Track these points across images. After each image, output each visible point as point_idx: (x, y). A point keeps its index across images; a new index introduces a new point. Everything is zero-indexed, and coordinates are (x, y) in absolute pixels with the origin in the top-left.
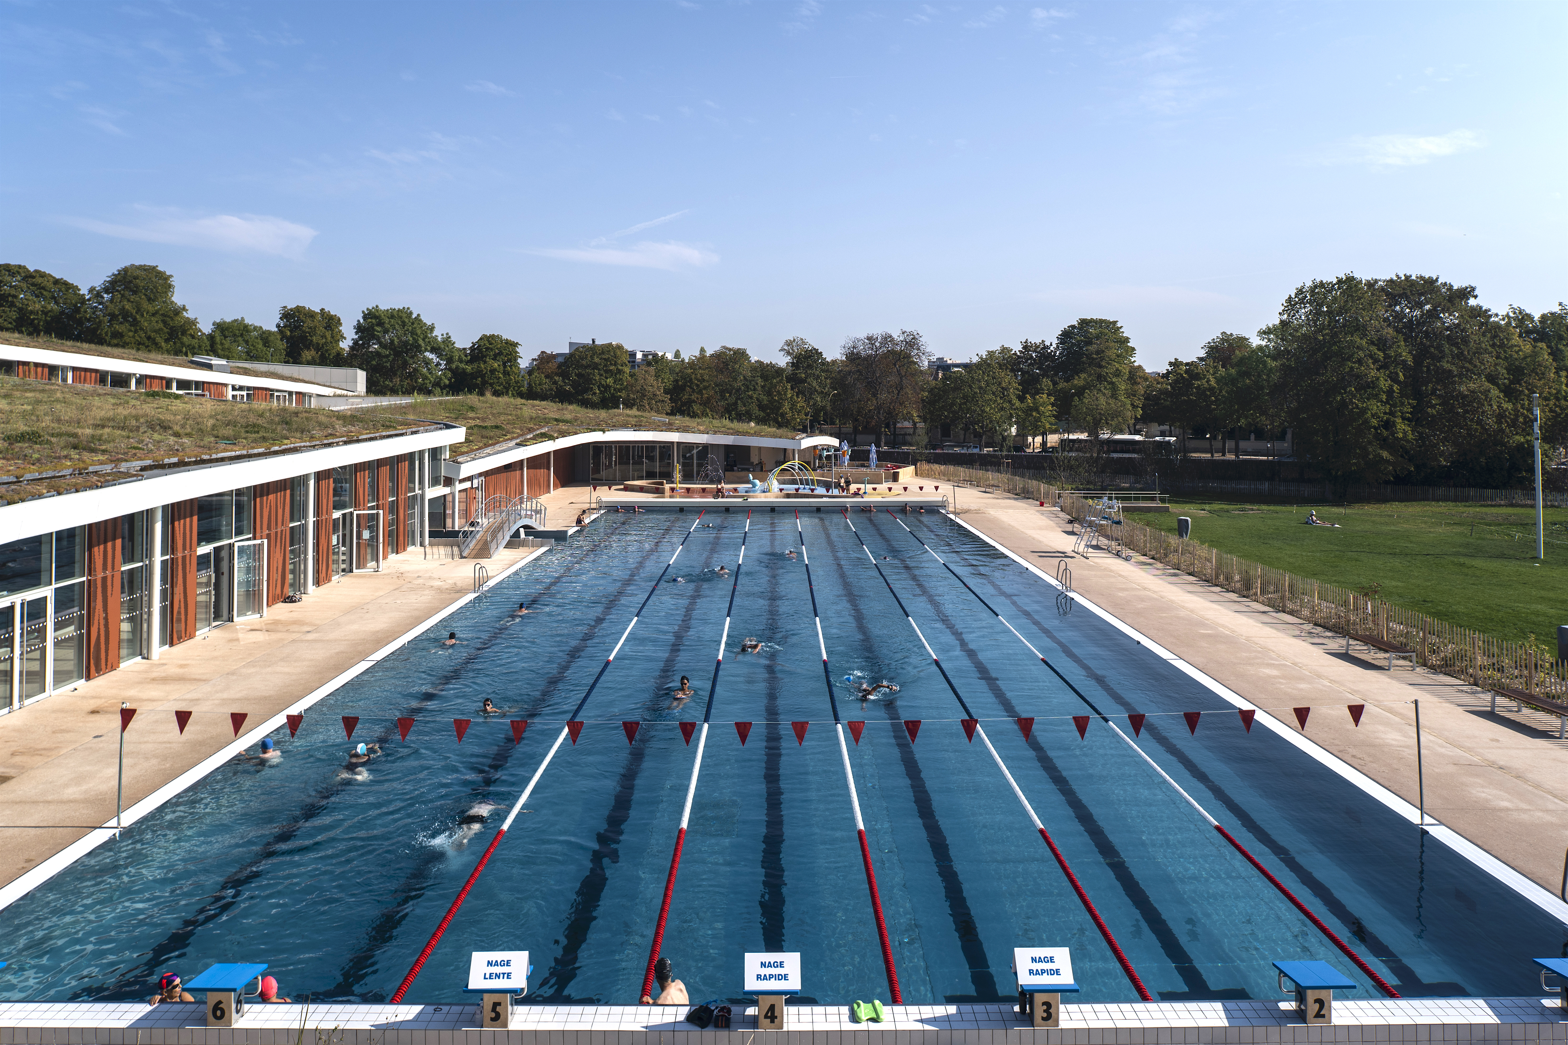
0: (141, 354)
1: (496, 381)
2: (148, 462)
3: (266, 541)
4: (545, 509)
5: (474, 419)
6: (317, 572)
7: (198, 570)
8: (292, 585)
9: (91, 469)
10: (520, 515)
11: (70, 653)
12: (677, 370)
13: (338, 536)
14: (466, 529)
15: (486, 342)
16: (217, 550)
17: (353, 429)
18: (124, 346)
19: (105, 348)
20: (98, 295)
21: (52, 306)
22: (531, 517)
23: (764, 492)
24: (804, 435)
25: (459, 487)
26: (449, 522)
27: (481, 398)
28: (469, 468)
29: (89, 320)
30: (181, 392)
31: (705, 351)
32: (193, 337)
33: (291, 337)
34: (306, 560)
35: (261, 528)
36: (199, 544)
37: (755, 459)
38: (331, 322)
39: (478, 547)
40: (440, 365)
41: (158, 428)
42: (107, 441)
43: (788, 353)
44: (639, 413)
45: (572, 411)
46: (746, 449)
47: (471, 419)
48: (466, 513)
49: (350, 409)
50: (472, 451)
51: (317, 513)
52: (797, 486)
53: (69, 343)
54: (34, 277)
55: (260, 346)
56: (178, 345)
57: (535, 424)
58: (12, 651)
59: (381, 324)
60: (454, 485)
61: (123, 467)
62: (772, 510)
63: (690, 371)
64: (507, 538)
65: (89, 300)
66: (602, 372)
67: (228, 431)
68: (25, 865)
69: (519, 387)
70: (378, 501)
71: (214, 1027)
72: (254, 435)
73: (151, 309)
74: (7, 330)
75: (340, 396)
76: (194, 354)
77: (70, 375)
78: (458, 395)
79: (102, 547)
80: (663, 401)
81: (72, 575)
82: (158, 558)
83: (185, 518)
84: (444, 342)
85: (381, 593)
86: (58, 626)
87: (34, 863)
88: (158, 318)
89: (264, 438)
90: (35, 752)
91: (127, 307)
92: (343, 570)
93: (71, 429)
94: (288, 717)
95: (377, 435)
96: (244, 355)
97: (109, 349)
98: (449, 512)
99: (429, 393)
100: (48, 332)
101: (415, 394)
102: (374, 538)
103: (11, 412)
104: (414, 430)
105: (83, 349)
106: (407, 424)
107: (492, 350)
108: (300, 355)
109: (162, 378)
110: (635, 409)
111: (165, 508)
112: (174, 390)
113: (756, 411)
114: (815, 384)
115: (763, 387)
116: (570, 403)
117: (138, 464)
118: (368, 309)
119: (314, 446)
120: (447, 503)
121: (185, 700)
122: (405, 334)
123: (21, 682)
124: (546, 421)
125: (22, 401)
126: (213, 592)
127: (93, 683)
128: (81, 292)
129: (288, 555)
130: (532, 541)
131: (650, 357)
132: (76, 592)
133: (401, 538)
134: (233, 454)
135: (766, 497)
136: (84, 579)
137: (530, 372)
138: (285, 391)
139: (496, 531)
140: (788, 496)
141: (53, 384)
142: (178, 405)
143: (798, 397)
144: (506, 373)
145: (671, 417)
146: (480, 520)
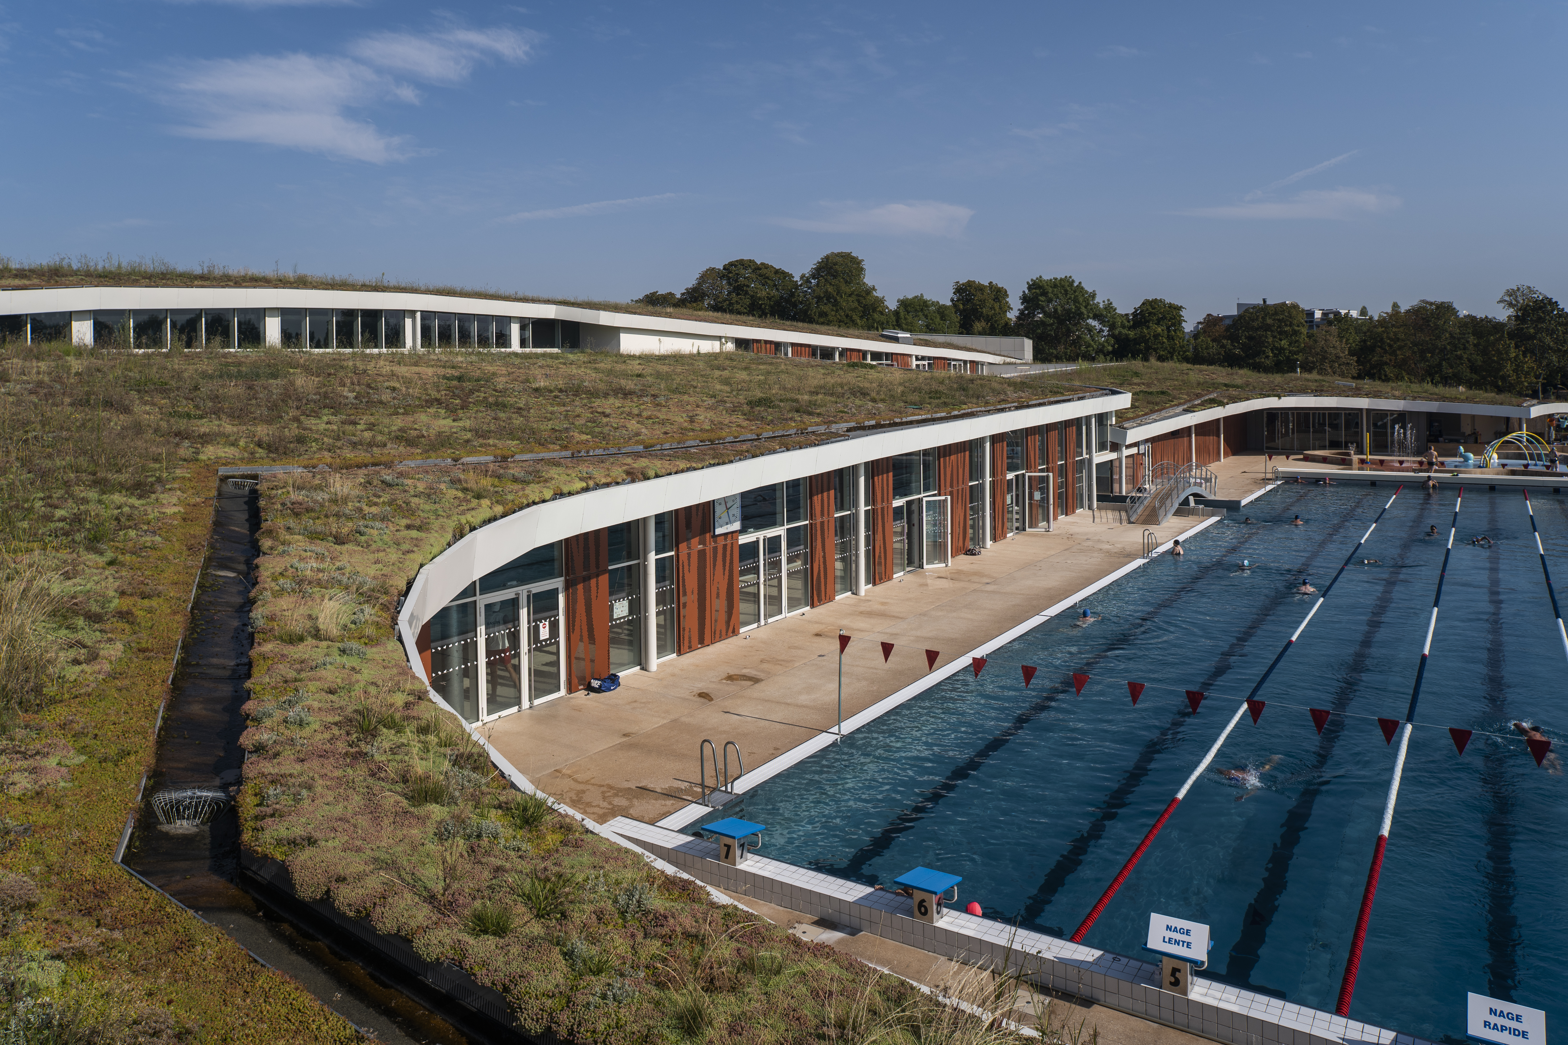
0: (842, 330)
1: (1159, 346)
2: (853, 424)
3: (949, 497)
4: (1216, 477)
5: (1139, 384)
6: (994, 528)
7: (895, 520)
8: (972, 539)
9: (810, 429)
10: (1189, 483)
11: (799, 584)
12: (1365, 329)
13: (1012, 496)
14: (1134, 495)
15: (1149, 307)
16: (909, 503)
17: (1023, 395)
18: (828, 323)
19: (814, 326)
20: (808, 281)
21: (774, 292)
22: (1200, 485)
23: (1480, 467)
24: (1535, 401)
25: (1126, 452)
26: (1116, 487)
27: (1146, 364)
28: (1135, 434)
29: (801, 303)
30: (874, 363)
31: (1399, 307)
32: (882, 313)
33: (964, 310)
34: (984, 517)
35: (945, 486)
36: (894, 498)
37: (1467, 429)
38: (999, 294)
39: (1146, 513)
40: (1103, 331)
41: (858, 394)
42: (821, 406)
43: (1510, 305)
44: (1320, 377)
45: (1242, 375)
46: (1456, 418)
47: (1136, 384)
48: (1133, 479)
49: (1019, 376)
50: (1138, 416)
51: (993, 474)
52: (1525, 462)
53: (788, 323)
54: (760, 269)
55: (938, 319)
56: (870, 321)
57: (1203, 390)
58: (758, 578)
59: (1044, 294)
60: (1121, 450)
61: (834, 428)
62: (1492, 488)
63: (1380, 330)
64: (1176, 506)
65: (801, 285)
66: (1275, 334)
67: (915, 397)
68: (774, 752)
69: (1185, 352)
70: (1048, 464)
71: (919, 921)
72: (937, 401)
73: (848, 291)
74: (744, 314)
75: (1009, 364)
76: (883, 329)
77: (790, 350)
78: (1121, 361)
79: (820, 496)
80: (1348, 363)
81: (798, 519)
82: (863, 508)
83: (882, 474)
84: (1105, 308)
85: (1053, 553)
86: (790, 560)
87: (780, 752)
88: (854, 298)
89: (945, 403)
90: (776, 662)
91: (829, 290)
92: (1017, 528)
93: (794, 396)
94: (974, 659)
95: (1046, 400)
96: (924, 329)
97: (818, 327)
98: (1116, 477)
99: (1093, 359)
100: (773, 314)
101: (1080, 361)
102: (1045, 500)
103: (751, 381)
104: (1080, 395)
105: (798, 328)
106: (1074, 390)
107: (1155, 314)
108: (972, 326)
109: (859, 351)
110: (1315, 372)
111: (866, 464)
112: (869, 361)
113: (1467, 374)
114: (1548, 340)
115: (1475, 345)
116: (1241, 367)
117: (844, 426)
118: (1032, 280)
119: (989, 411)
120: (1114, 468)
121: (887, 633)
122: (1068, 303)
123: (765, 604)
124: (1215, 386)
125: (757, 372)
126: (906, 541)
127: (815, 610)
128: (795, 279)
129: (969, 512)
130: (1203, 509)
131: (1331, 316)
132: (802, 532)
133: (1070, 501)
134: (919, 417)
135: (1482, 473)
136: (807, 522)
137: (1196, 335)
138: (961, 360)
139: (1164, 498)
140: (1513, 473)
141: (778, 358)
142: (873, 374)
143: (1525, 356)
144: (1170, 338)
145: (1359, 381)
146: (1147, 486)
